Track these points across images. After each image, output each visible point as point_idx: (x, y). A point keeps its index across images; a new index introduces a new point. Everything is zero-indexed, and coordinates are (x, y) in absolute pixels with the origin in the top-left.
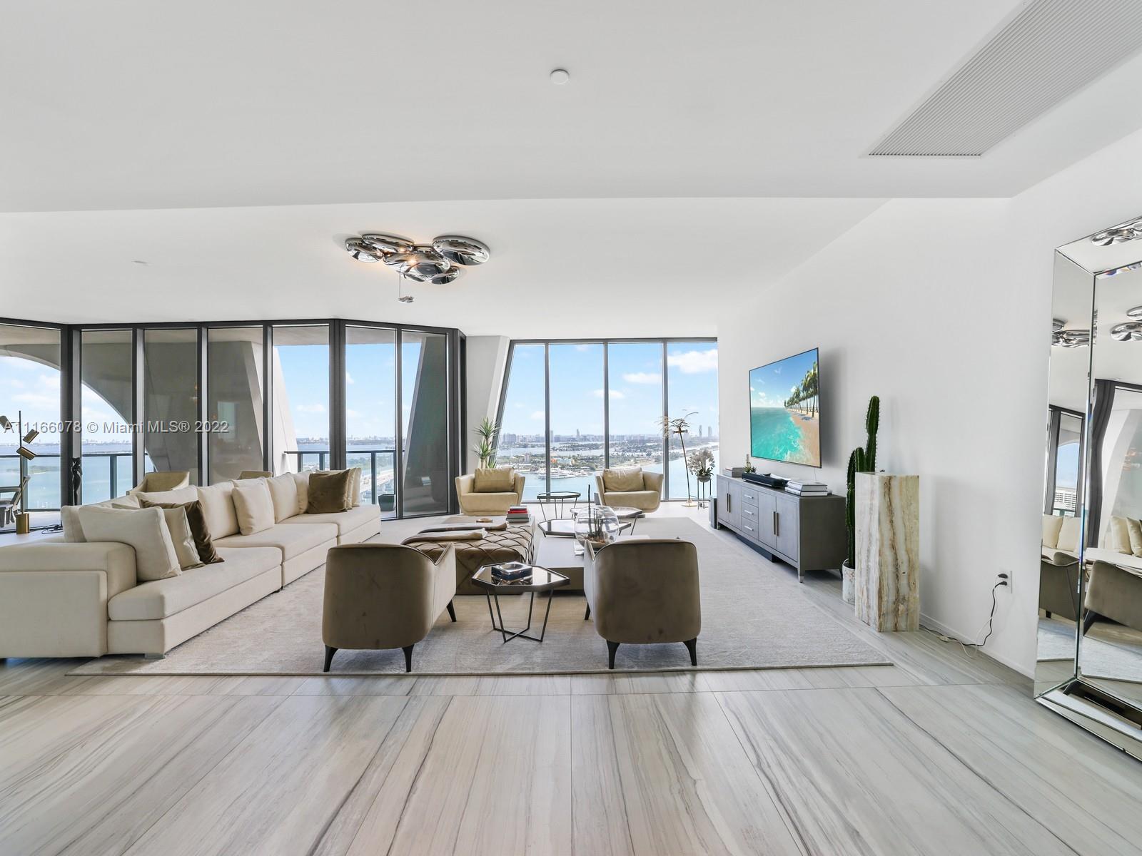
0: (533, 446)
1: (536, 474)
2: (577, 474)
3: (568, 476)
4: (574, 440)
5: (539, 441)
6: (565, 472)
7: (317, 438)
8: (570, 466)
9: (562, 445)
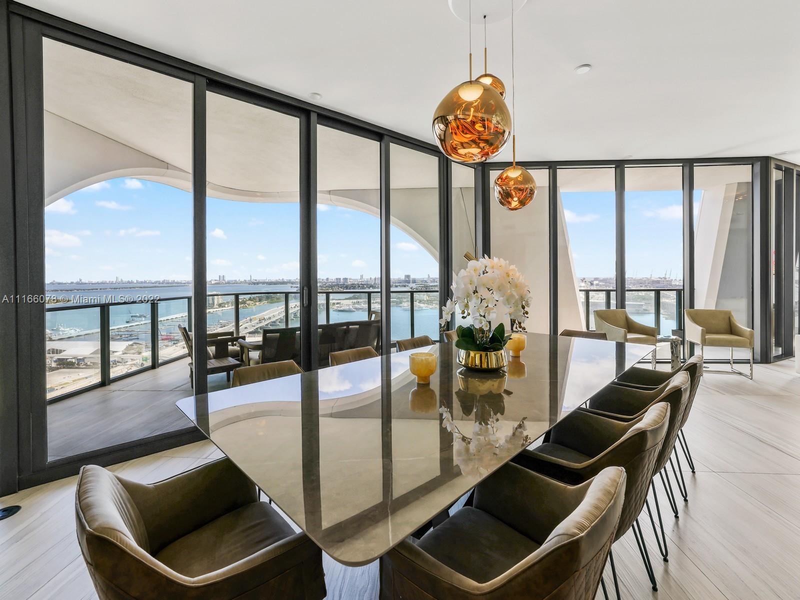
0: (396, 286)
1: (400, 306)
2: (431, 307)
3: (424, 308)
4: (426, 281)
5: (400, 283)
6: (422, 305)
7: (242, 280)
8: (425, 301)
9: (418, 286)
